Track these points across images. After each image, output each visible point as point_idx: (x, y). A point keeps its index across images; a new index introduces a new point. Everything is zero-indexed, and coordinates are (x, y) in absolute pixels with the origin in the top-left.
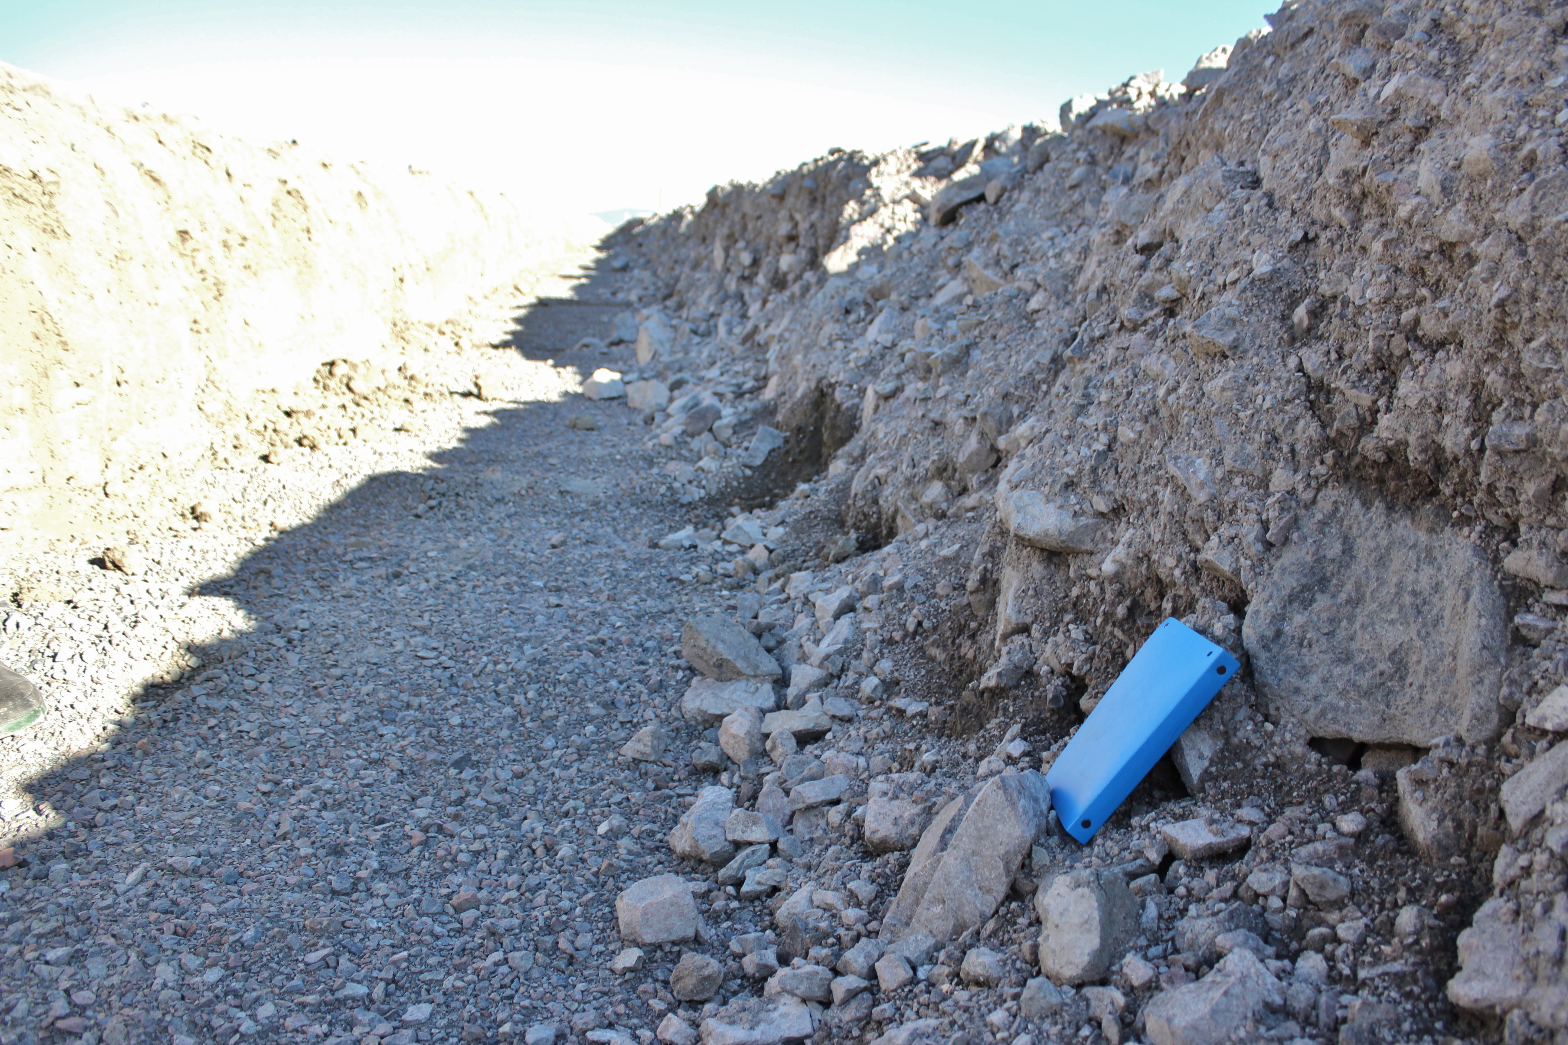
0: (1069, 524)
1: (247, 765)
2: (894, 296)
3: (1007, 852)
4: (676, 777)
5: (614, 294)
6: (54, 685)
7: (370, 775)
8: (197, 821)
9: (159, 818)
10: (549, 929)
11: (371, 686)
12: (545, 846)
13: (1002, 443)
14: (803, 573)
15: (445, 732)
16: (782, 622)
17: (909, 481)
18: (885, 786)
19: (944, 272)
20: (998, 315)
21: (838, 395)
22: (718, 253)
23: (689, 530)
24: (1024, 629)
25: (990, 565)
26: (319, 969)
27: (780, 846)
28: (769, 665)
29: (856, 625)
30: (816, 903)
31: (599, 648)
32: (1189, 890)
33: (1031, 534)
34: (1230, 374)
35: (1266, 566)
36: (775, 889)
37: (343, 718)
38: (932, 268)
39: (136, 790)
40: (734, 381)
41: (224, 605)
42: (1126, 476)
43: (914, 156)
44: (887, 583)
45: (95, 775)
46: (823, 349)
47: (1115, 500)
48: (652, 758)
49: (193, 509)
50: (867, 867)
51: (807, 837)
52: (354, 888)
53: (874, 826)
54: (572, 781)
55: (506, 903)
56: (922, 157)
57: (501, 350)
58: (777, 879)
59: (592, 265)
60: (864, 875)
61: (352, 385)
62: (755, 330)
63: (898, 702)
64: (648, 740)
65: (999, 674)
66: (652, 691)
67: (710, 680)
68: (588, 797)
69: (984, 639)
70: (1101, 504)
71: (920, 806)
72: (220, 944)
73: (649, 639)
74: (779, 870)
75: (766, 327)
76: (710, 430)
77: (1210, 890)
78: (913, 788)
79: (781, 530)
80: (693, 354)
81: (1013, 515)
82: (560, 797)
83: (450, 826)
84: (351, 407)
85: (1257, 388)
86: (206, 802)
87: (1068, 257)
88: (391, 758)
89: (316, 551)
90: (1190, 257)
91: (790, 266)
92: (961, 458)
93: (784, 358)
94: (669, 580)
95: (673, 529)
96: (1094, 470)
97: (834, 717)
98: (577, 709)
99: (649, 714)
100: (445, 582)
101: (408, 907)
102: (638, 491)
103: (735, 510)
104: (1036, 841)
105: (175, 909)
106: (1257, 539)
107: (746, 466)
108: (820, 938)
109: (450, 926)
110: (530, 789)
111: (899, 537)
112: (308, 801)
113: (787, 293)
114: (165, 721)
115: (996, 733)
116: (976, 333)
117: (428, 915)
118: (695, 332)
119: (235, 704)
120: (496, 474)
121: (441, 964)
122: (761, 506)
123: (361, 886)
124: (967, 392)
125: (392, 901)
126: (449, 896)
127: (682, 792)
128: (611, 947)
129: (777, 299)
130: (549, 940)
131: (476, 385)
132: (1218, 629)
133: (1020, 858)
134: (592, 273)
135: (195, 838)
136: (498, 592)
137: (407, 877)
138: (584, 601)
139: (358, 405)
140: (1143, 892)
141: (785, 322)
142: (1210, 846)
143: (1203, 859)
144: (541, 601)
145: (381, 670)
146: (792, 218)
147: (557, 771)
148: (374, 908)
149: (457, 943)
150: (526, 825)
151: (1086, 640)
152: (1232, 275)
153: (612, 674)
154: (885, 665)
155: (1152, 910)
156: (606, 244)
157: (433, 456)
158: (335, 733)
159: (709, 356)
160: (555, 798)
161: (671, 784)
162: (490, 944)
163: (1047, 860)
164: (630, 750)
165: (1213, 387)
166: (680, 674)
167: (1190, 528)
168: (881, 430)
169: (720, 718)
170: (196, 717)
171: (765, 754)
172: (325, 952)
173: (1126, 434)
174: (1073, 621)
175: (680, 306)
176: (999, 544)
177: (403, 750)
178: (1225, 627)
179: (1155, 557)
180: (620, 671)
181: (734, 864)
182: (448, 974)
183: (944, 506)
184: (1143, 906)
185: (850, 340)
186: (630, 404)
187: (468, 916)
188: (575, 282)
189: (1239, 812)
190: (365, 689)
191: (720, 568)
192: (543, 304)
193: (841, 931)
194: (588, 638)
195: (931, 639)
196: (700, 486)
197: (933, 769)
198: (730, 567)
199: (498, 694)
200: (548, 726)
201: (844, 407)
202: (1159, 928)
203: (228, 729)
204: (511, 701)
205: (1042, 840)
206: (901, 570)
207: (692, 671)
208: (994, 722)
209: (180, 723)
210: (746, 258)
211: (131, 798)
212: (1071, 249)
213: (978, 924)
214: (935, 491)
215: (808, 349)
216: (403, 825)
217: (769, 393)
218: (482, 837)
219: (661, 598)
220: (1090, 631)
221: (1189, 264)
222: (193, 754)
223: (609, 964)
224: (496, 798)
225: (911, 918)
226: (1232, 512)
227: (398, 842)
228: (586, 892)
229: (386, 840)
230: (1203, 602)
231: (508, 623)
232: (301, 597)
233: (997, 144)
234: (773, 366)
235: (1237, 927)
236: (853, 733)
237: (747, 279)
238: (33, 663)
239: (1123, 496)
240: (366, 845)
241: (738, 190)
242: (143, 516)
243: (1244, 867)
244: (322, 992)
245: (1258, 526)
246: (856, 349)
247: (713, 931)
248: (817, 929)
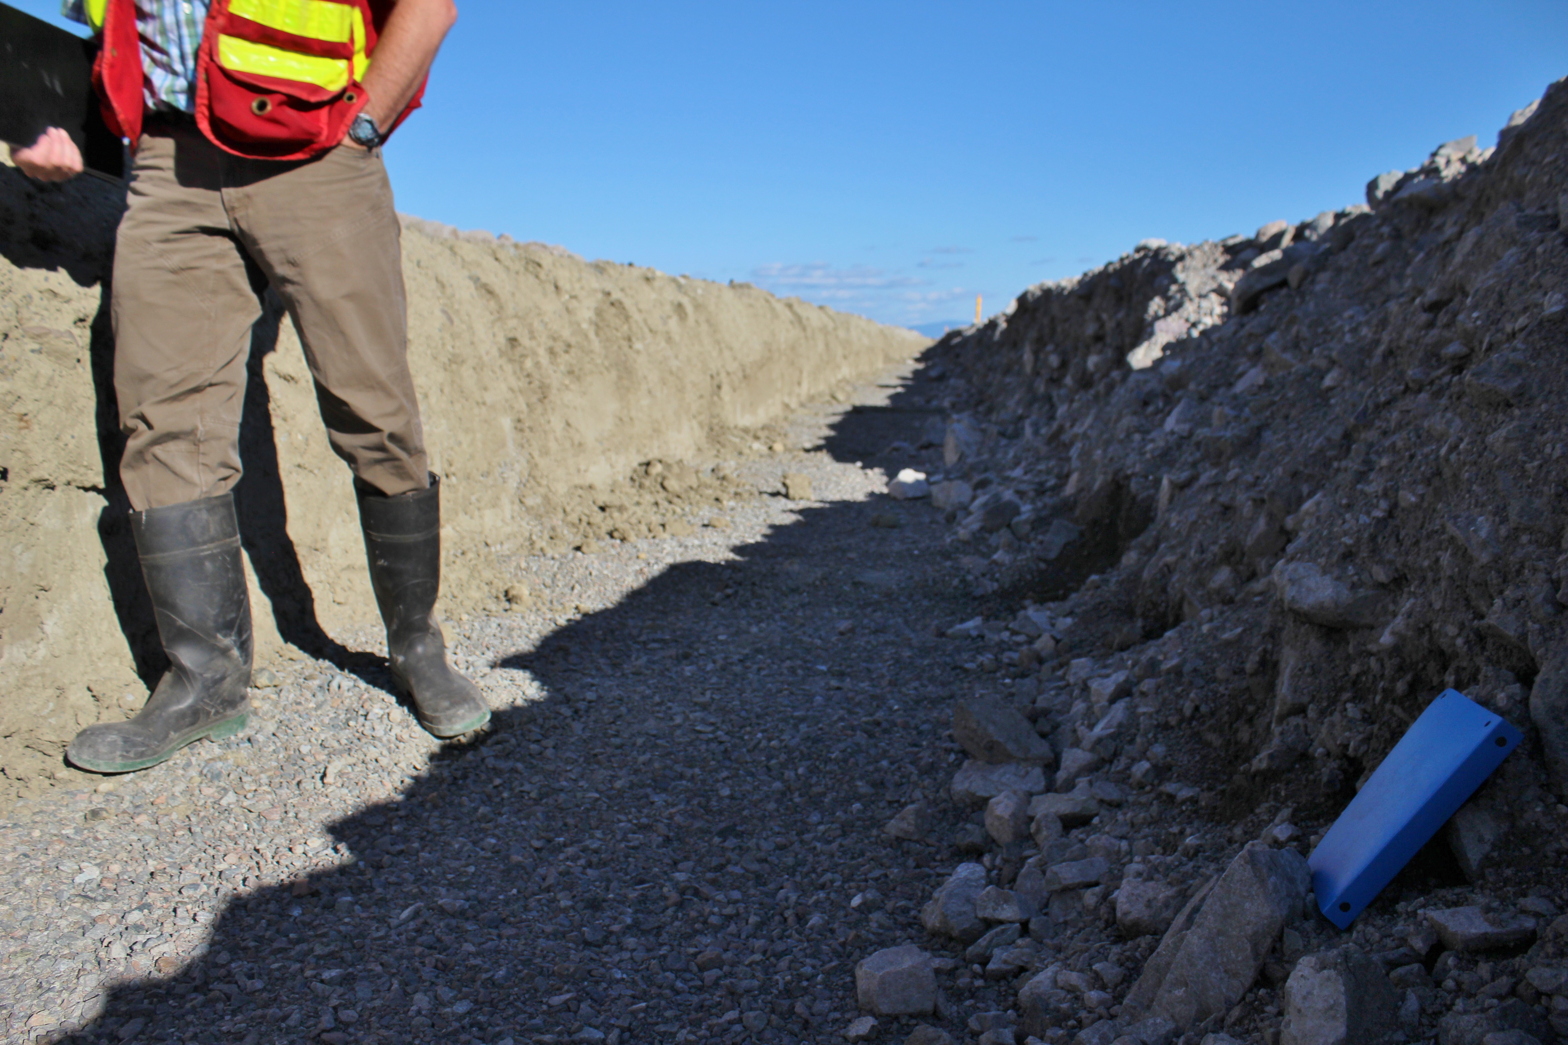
0: (1346, 595)
1: (524, 823)
2: (1192, 386)
3: (1255, 933)
4: (938, 857)
5: (928, 401)
6: (364, 740)
7: (637, 839)
8: (472, 869)
9: (439, 864)
10: (788, 992)
11: (648, 756)
12: (797, 915)
13: (1290, 522)
14: (1083, 660)
15: (714, 803)
16: (1059, 707)
17: (1196, 567)
18: (1140, 867)
19: (1244, 360)
20: (1291, 394)
21: (1133, 486)
22: (1028, 357)
23: (977, 621)
24: (1300, 710)
25: (1270, 647)
26: (560, 1011)
27: (1032, 926)
28: (1042, 748)
29: (1132, 711)
30: (1060, 984)
31: (873, 730)
32: (1459, 984)
33: (1306, 607)
34: (1515, 423)
35: (1557, 630)
36: (1022, 969)
37: (618, 784)
38: (1232, 356)
39: (422, 839)
40: (1037, 480)
41: (521, 676)
42: (1407, 543)
43: (1221, 249)
44: (1165, 666)
45: (389, 823)
46: (1121, 442)
47: (1397, 570)
48: (915, 837)
49: (506, 593)
50: (1116, 949)
51: (1061, 920)
52: (606, 940)
53: (1126, 907)
54: (832, 856)
55: (750, 965)
56: (1229, 250)
57: (812, 454)
58: (1024, 959)
59: (909, 375)
60: (1113, 957)
61: (666, 484)
62: (1061, 429)
63: (1169, 787)
64: (911, 818)
65: (1271, 757)
66: (922, 773)
67: (980, 763)
68: (847, 871)
69: (1260, 723)
70: (1381, 574)
71: (1175, 889)
72: (474, 981)
73: (924, 722)
74: (1027, 950)
75: (1072, 426)
76: (1009, 526)
77: (1483, 985)
78: (1169, 868)
79: (1069, 621)
80: (999, 456)
81: (1288, 588)
82: (819, 870)
83: (705, 889)
84: (664, 504)
85: (1545, 437)
86: (482, 853)
87: (1364, 331)
88: (660, 825)
89: (612, 632)
90: (1475, 307)
91: (1096, 365)
92: (1250, 541)
93: (1085, 454)
94: (954, 668)
95: (962, 621)
96: (1373, 538)
97: (1102, 801)
98: (845, 786)
99: (917, 794)
100: (732, 664)
101: (653, 962)
102: (930, 583)
103: (1027, 602)
104: (1288, 922)
105: (438, 945)
106: (1545, 599)
107: (1040, 559)
108: (1059, 1019)
109: (691, 984)
110: (790, 861)
111: (1184, 624)
112: (575, 858)
113: (1092, 392)
114: (455, 779)
115: (1265, 817)
116: (1268, 413)
117: (672, 971)
118: (1002, 434)
119: (520, 766)
120: (795, 566)
121: (677, 1018)
122: (1054, 599)
123: (613, 940)
124: (1257, 473)
125: (639, 955)
126: (695, 955)
127: (942, 871)
128: (848, 1016)
129: (1081, 398)
130: (785, 1004)
131: (784, 485)
132: (1501, 698)
133: (1269, 940)
134: (909, 383)
135: (467, 885)
136: (781, 674)
137: (658, 935)
138: (865, 685)
139: (670, 502)
140: (1403, 983)
141: (1089, 421)
142: (1485, 937)
143: (1477, 952)
144: (822, 684)
145: (659, 742)
146: (1098, 318)
147: (818, 845)
148: (621, 961)
149: (695, 999)
150: (782, 893)
151: (1364, 720)
152: (1522, 321)
153: (884, 754)
154: (1159, 750)
155: (1412, 1003)
156: (926, 356)
157: (737, 550)
158: (609, 798)
159: (1015, 456)
160: (814, 870)
161: (932, 864)
162: (728, 1003)
163: (1300, 944)
164: (894, 827)
165: (1496, 438)
166: (952, 757)
167: (1473, 592)
168: (1174, 520)
169: (986, 800)
170: (483, 777)
171: (1030, 837)
172: (568, 996)
173: (1408, 498)
174: (1352, 700)
175: (990, 411)
176: (1280, 625)
177: (671, 817)
178: (1509, 697)
179: (1436, 626)
180: (892, 752)
181: (982, 942)
182: (682, 1027)
183: (1232, 591)
184: (1403, 998)
185: (1148, 432)
186: (935, 504)
187: (711, 975)
188: (891, 391)
189: (1522, 901)
190: (642, 759)
191: (1006, 657)
192: (858, 412)
193: (1083, 1014)
194: (864, 719)
195: (1208, 724)
196: (993, 579)
197: (1196, 854)
198: (1015, 656)
199: (769, 769)
200: (816, 802)
201: (1140, 497)
202: (1421, 1024)
203: (511, 789)
204: (780, 777)
205: (1297, 924)
206: (1180, 655)
207: (965, 754)
208: (1264, 806)
209: (468, 781)
210: (1054, 360)
211: (416, 845)
212: (1368, 323)
213: (1224, 1011)
214: (1223, 576)
215: (1108, 443)
216: (662, 886)
217: (1070, 489)
218: (736, 902)
219: (943, 685)
220: (1369, 709)
221: (1475, 315)
222: (476, 809)
223: (842, 1032)
224: (755, 867)
225: (1152, 1001)
226: (1519, 572)
227: (654, 902)
228: (831, 961)
229: (643, 899)
230: (1486, 670)
231: (786, 702)
232: (594, 672)
233: (1307, 233)
234: (1075, 463)
235: (1512, 1026)
236: (1120, 817)
237: (1055, 381)
238: (348, 720)
239: (1405, 565)
240: (623, 903)
241: (1047, 294)
242: (461, 597)
243: (1525, 961)
244: (560, 1034)
245: (1547, 587)
246: (1153, 441)
247: (955, 1008)
248: (1057, 1010)
